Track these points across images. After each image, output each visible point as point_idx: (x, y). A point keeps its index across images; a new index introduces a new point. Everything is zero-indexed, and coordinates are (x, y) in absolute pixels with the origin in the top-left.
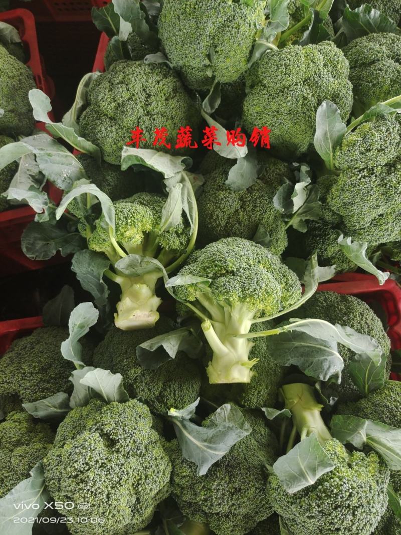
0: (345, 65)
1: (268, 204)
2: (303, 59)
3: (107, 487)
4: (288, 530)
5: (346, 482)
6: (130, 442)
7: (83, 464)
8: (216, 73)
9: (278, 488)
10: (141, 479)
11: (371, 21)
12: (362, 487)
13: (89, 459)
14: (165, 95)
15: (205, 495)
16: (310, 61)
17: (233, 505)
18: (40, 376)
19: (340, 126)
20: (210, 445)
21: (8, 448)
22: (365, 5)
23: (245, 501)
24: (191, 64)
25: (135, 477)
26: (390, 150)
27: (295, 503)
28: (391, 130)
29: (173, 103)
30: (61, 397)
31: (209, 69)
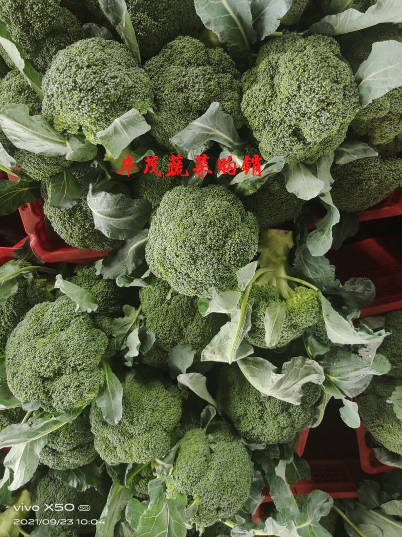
0: (98, 447)
1: (159, 333)
2: (134, 454)
3: (300, 96)
4: (132, 52)
5: (85, 115)
6: (279, 134)
7: (322, 116)
8: (205, 437)
9: (144, 98)
10: (270, 101)
11: (76, 477)
12: (70, 109)
13: (316, 121)
14: (247, 418)
15: (210, 86)
16: (129, 452)
17: (184, 76)
18: (362, 178)
19: (102, 404)
20: (208, 132)
21: (393, 115)
22: (83, 491)
23: (173, 81)
24: (226, 445)
25: (274, 103)
26: (59, 387)
27: (128, 88)
28: (59, 402)
29: (240, 411)
30: (342, 161)
31: (211, 441)
